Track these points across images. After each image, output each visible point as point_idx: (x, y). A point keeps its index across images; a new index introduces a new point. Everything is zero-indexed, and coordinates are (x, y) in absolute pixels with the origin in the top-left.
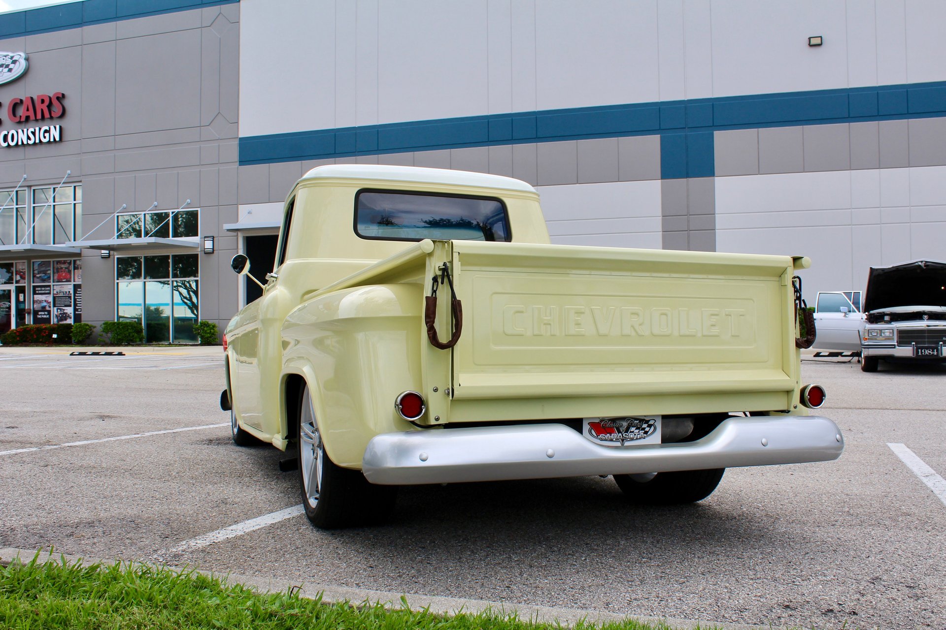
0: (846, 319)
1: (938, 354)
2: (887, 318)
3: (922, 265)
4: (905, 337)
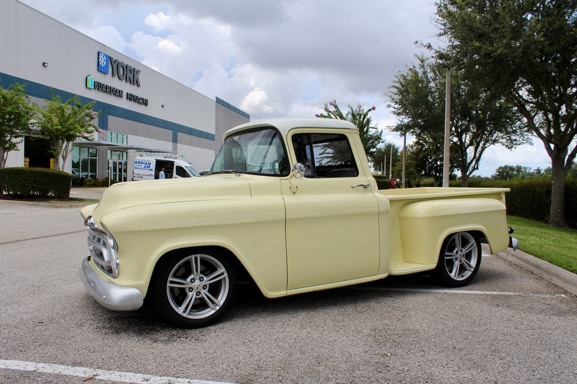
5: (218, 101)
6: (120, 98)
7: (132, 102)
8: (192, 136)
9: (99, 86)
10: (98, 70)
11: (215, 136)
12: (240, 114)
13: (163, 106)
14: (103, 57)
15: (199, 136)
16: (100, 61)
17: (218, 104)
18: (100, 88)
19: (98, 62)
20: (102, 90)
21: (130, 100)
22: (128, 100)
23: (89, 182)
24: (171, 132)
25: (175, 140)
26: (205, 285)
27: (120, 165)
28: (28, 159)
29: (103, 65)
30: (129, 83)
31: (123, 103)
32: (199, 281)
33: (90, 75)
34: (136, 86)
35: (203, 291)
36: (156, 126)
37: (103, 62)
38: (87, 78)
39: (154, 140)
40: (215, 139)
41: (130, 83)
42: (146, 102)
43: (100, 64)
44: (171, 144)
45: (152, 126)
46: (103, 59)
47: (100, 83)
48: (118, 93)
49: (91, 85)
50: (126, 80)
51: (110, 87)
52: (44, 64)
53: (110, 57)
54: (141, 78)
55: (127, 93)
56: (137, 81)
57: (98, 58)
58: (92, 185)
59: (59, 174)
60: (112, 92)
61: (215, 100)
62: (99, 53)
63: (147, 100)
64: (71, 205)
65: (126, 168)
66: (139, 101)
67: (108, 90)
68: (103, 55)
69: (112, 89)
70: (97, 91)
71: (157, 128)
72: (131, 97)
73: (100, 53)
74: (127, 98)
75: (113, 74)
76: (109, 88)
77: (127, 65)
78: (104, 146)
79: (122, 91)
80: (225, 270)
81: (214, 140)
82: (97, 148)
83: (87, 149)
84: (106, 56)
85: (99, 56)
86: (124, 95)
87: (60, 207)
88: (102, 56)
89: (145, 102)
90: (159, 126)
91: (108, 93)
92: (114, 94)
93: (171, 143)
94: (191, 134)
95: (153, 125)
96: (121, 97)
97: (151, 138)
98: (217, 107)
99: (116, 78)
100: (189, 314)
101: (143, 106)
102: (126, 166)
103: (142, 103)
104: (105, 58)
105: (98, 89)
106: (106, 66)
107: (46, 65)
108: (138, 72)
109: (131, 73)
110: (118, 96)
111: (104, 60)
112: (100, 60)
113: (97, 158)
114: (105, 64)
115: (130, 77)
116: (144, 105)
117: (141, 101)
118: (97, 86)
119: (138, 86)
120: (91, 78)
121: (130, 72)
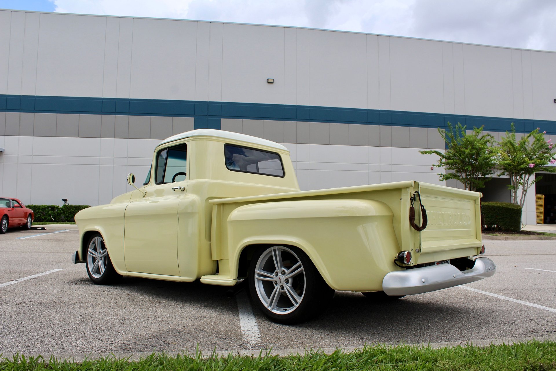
26: (101, 258)
28: (543, 196)
32: (99, 254)
35: (100, 261)
52: (555, 100)
59: (504, 207)
64: (507, 238)
87: (496, 239)
100: (93, 273)
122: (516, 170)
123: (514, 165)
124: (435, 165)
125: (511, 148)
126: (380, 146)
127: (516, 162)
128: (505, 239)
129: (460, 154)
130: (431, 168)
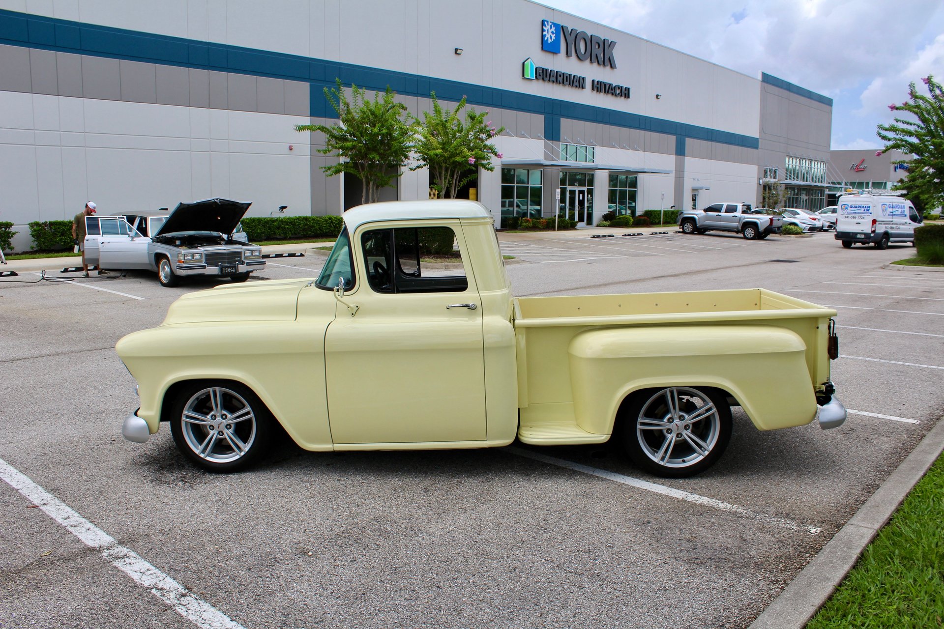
0: (133, 242)
1: (236, 271)
2: (178, 242)
3: (218, 201)
4: (211, 259)
5: (767, 79)
6: (580, 89)
7: (602, 94)
8: (714, 143)
9: (543, 75)
10: (542, 49)
11: (760, 140)
12: (812, 99)
13: (657, 96)
14: (551, 28)
15: (726, 143)
16: (546, 35)
17: (766, 85)
18: (546, 77)
19: (543, 36)
20: (549, 80)
21: (597, 91)
22: (595, 92)
23: (525, 222)
24: (672, 139)
25: (680, 151)
26: (229, 425)
27: (581, 195)
29: (550, 41)
30: (595, 65)
31: (586, 97)
32: (221, 419)
33: (529, 58)
34: (608, 68)
35: (226, 431)
36: (645, 129)
37: (550, 36)
38: (523, 64)
39: (641, 153)
40: (760, 146)
41: (598, 63)
42: (627, 92)
43: (546, 39)
44: (672, 158)
45: (637, 131)
46: (550, 31)
47: (546, 70)
48: (577, 83)
49: (530, 73)
50: (591, 60)
51: (563, 74)
52: (456, 50)
53: (562, 26)
54: (617, 54)
55: (593, 81)
56: (609, 59)
57: (543, 30)
58: (530, 227)
60: (567, 81)
61: (760, 77)
62: (543, 22)
63: (628, 90)
64: (448, 265)
65: (592, 199)
66: (613, 92)
67: (560, 79)
68: (550, 24)
69: (567, 77)
70: (541, 82)
71: (648, 133)
72: (599, 86)
73: (546, 23)
74: (593, 89)
75: (567, 53)
76: (560, 76)
77: (591, 36)
78: (553, 167)
79: (583, 78)
80: (251, 410)
81: (757, 148)
82: (543, 170)
83: (526, 172)
84: (555, 25)
85: (544, 27)
86: (588, 84)
88: (548, 27)
89: (625, 93)
90: (650, 130)
91: (560, 83)
92: (570, 84)
93: (674, 156)
94: (712, 140)
95: (639, 128)
96: (583, 88)
97: (635, 149)
98: (763, 91)
99: (574, 57)
100: (208, 455)
101: (622, 100)
102: (592, 196)
103: (619, 93)
104: (553, 29)
105: (543, 79)
106: (557, 42)
107: (459, 52)
108: (612, 44)
109: (599, 47)
110: (576, 86)
111: (552, 33)
112: (544, 33)
113: (542, 186)
114: (553, 38)
115: (596, 55)
116: (623, 98)
117: (618, 91)
118: (541, 74)
119: (611, 67)
120: (531, 63)
121: (597, 47)
122: (446, 163)
123: (445, 157)
124: (320, 149)
125: (440, 128)
126: (209, 106)
127: (448, 153)
128: (444, 268)
129: (361, 133)
130: (290, 146)
